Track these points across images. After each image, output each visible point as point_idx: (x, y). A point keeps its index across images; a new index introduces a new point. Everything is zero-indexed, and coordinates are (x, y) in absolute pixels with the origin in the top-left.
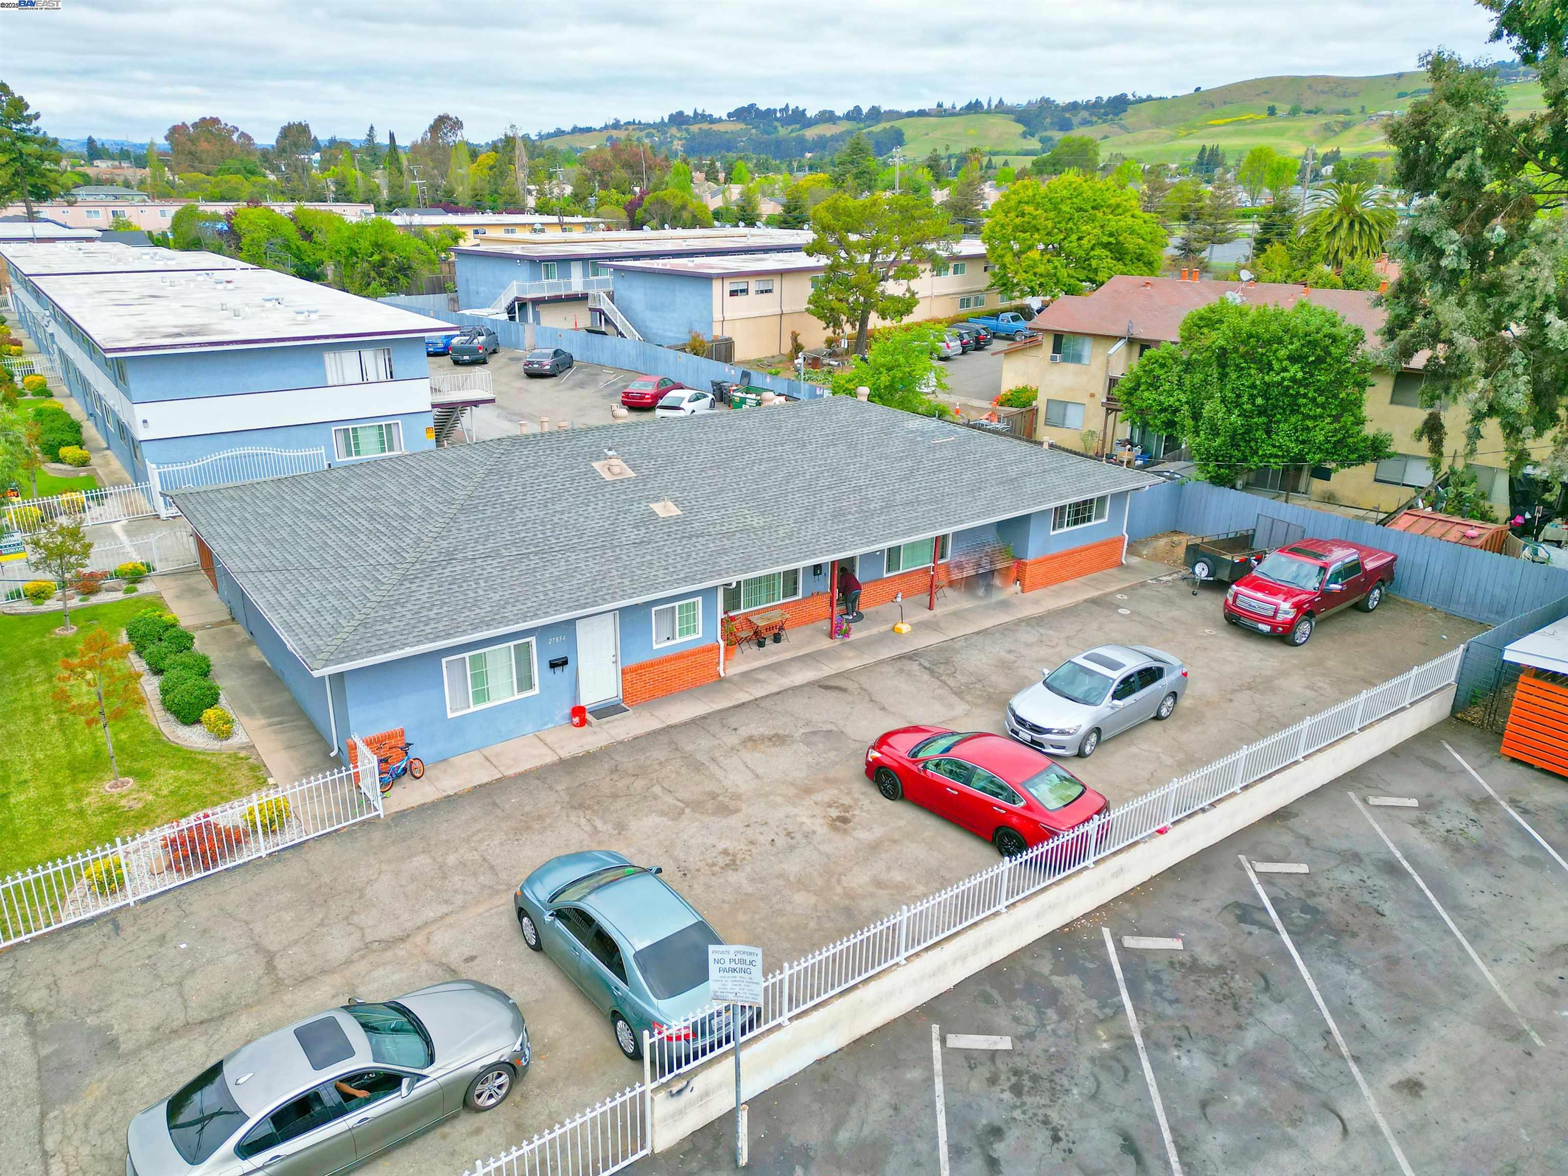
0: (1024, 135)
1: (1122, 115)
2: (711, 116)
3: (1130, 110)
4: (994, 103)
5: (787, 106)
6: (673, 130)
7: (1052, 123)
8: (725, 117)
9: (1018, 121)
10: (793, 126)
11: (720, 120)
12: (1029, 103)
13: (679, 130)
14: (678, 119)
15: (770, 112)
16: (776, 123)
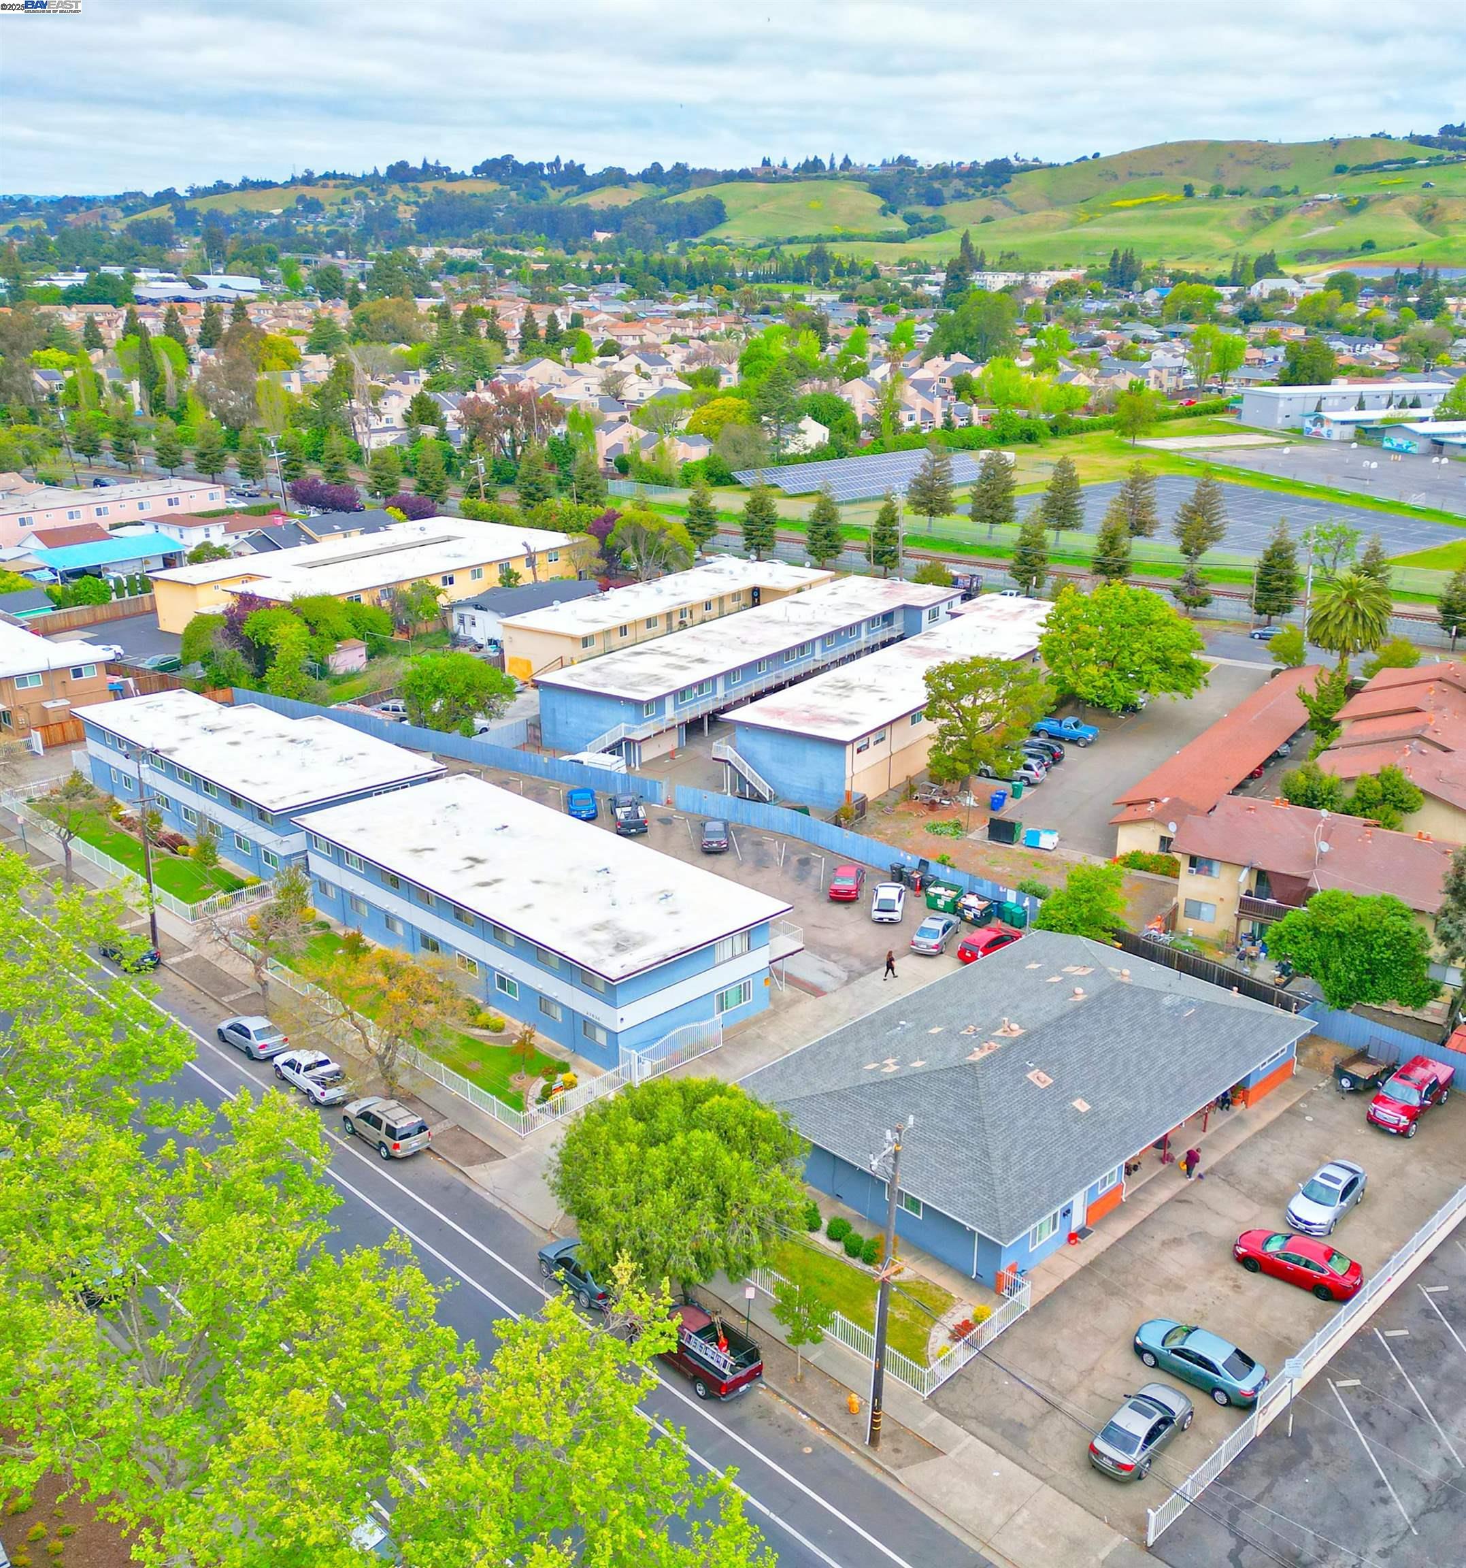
0: (884, 212)
1: (1005, 187)
2: (447, 169)
3: (1015, 179)
4: (838, 162)
5: (558, 160)
6: (395, 190)
7: (918, 195)
8: (469, 173)
9: (875, 191)
10: (569, 188)
11: (462, 177)
12: (884, 164)
13: (404, 189)
14: (400, 173)
15: (534, 168)
16: (544, 184)
